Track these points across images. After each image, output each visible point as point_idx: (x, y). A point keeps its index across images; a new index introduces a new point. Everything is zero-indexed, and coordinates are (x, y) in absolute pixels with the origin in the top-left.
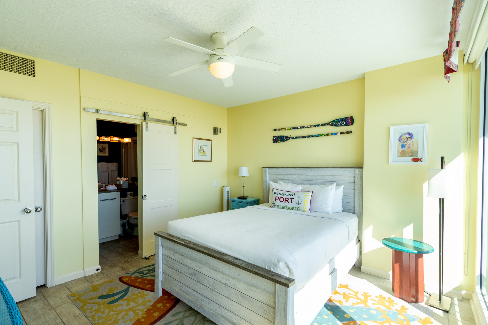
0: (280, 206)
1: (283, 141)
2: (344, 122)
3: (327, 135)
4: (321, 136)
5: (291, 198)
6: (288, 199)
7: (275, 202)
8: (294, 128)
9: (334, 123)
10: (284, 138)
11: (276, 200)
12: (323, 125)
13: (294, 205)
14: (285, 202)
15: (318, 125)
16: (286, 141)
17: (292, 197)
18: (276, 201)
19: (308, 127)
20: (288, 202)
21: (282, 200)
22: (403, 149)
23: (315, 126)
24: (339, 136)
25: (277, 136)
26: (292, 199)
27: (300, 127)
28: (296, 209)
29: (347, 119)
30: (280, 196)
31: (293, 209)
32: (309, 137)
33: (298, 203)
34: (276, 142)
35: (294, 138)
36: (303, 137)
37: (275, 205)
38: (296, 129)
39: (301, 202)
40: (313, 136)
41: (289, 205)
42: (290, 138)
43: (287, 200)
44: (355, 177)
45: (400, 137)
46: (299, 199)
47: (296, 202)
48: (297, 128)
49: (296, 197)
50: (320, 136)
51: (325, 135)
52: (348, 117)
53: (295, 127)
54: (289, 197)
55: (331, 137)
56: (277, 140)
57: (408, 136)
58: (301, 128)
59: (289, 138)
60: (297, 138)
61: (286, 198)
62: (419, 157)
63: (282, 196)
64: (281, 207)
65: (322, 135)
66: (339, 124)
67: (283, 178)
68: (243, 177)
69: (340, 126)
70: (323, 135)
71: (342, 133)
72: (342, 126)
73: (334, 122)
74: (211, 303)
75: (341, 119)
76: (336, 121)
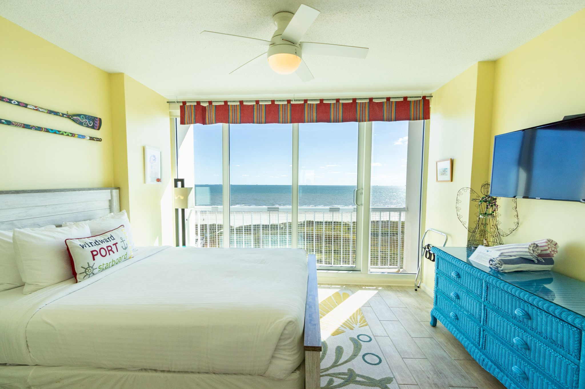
0: (103, 265)
2: (91, 123)
3: (72, 136)
4: (62, 134)
5: (113, 245)
6: (110, 246)
7: (91, 263)
8: (1, 99)
9: (78, 119)
11: (95, 257)
12: (65, 116)
13: (121, 252)
14: (110, 255)
15: (56, 113)
18: (94, 259)
19: (36, 110)
20: (114, 253)
21: (103, 252)
22: (152, 170)
23: (50, 112)
24: (86, 142)
26: (115, 244)
27: (17, 102)
28: (123, 258)
29: (96, 120)
30: (97, 248)
31: (120, 260)
33: (124, 248)
35: (3, 123)
36: (26, 126)
37: (95, 269)
38: (4, 101)
39: (127, 244)
40: (47, 131)
41: (114, 256)
44: (110, 200)
46: (123, 241)
47: (122, 247)
48: (9, 101)
49: (117, 240)
50: (60, 133)
51: (68, 135)
52: (97, 118)
58: (19, 104)
60: (9, 123)
61: (107, 247)
63: (100, 247)
64: (105, 266)
65: (64, 134)
66: (86, 123)
69: (86, 127)
70: (66, 133)
71: (92, 139)
73: (80, 117)
75: (89, 116)
76: (83, 117)
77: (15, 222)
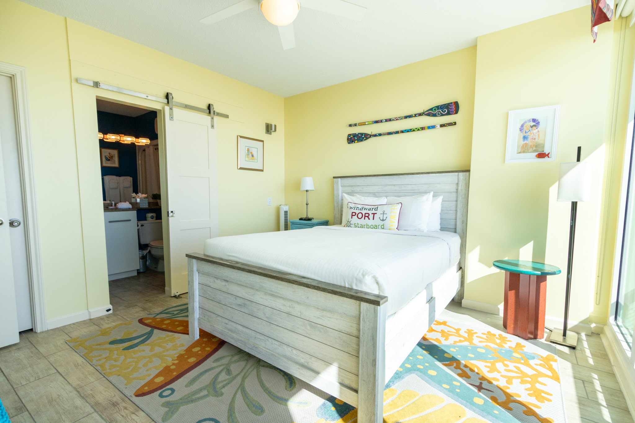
0: (358, 224)
1: (362, 141)
2: (445, 111)
3: (422, 129)
4: (414, 130)
5: (372, 214)
6: (369, 214)
7: (350, 219)
8: (377, 122)
9: (431, 113)
10: (363, 136)
11: (353, 216)
12: (417, 115)
13: (377, 221)
14: (365, 219)
15: (410, 116)
16: (365, 140)
17: (374, 211)
18: (352, 218)
19: (397, 120)
20: (369, 219)
21: (360, 216)
22: (526, 142)
23: (406, 117)
24: (439, 130)
25: (353, 134)
26: (374, 214)
27: (385, 120)
28: (380, 227)
29: (450, 106)
30: (357, 212)
31: (376, 227)
32: (397, 132)
33: (382, 219)
34: (352, 141)
35: (377, 136)
36: (389, 134)
37: (350, 224)
38: (379, 122)
39: (387, 217)
40: (402, 132)
41: (370, 222)
42: (371, 136)
43: (367, 216)
44: (457, 184)
45: (522, 126)
46: (384, 214)
47: (380, 218)
48: (381, 121)
49: (379, 212)
50: (412, 130)
51: (418, 130)
52: (451, 103)
53: (379, 121)
54: (370, 212)
55: (427, 132)
56: (353, 139)
57: (532, 124)
58: (386, 121)
59: (369, 136)
60: (380, 135)
61: (365, 214)
62: (546, 152)
63: (361, 211)
64: (359, 226)
65: (415, 130)
66: (439, 113)
67: (360, 190)
68: (307, 191)
69: (441, 116)
70: (416, 129)
71: (442, 126)
72: (442, 115)
73: (432, 111)
74: (268, 340)
75: (442, 105)
76: (434, 110)
77: (376, 193)
